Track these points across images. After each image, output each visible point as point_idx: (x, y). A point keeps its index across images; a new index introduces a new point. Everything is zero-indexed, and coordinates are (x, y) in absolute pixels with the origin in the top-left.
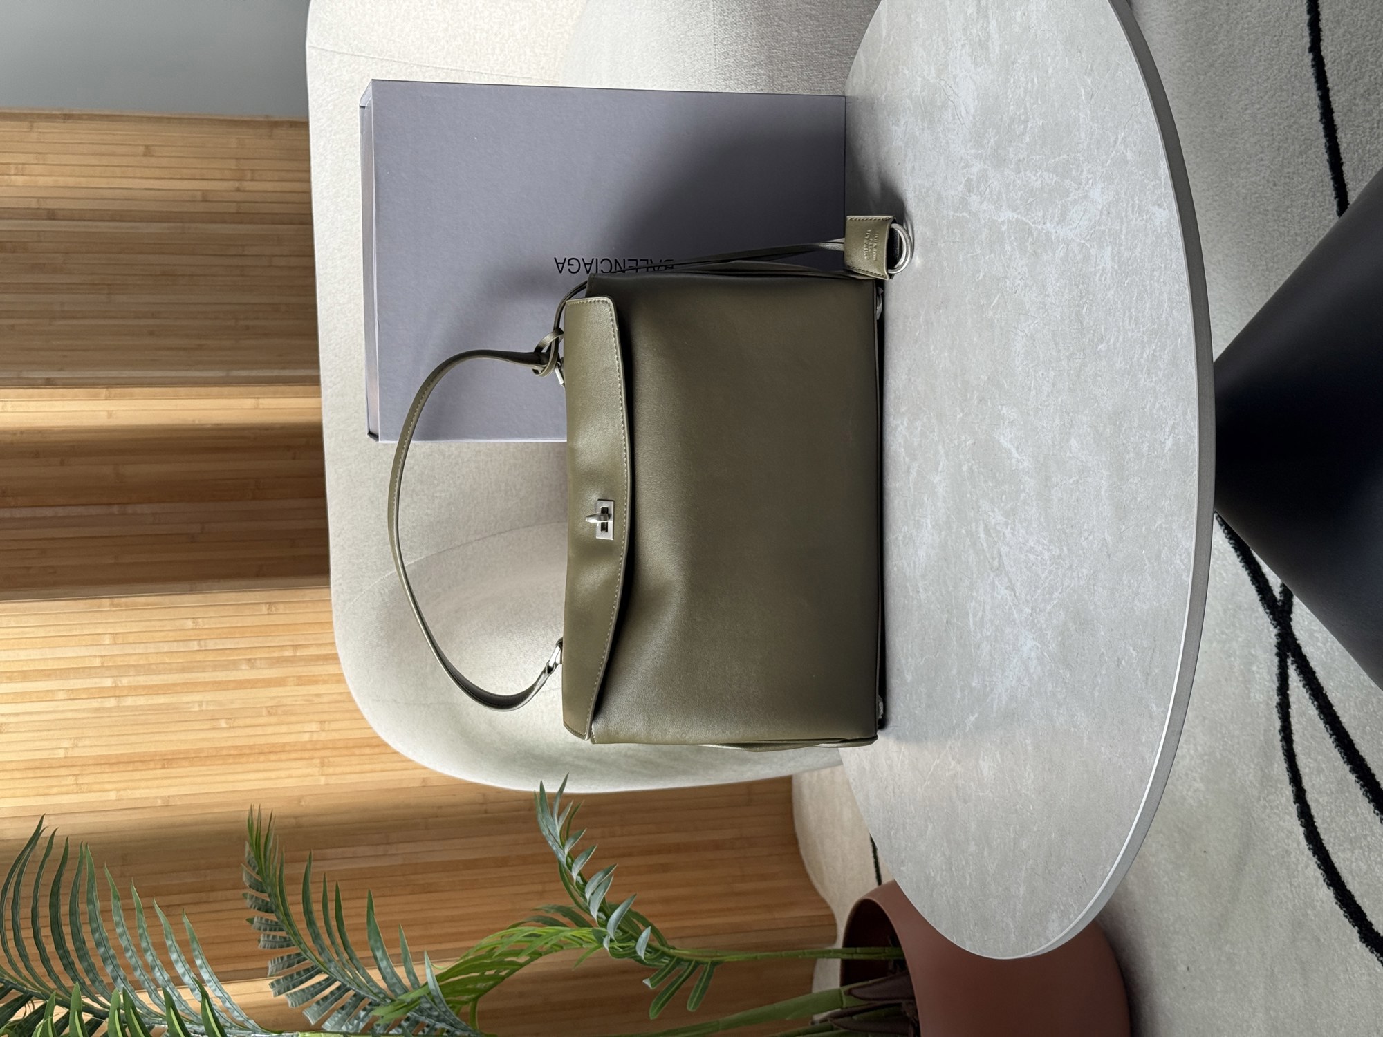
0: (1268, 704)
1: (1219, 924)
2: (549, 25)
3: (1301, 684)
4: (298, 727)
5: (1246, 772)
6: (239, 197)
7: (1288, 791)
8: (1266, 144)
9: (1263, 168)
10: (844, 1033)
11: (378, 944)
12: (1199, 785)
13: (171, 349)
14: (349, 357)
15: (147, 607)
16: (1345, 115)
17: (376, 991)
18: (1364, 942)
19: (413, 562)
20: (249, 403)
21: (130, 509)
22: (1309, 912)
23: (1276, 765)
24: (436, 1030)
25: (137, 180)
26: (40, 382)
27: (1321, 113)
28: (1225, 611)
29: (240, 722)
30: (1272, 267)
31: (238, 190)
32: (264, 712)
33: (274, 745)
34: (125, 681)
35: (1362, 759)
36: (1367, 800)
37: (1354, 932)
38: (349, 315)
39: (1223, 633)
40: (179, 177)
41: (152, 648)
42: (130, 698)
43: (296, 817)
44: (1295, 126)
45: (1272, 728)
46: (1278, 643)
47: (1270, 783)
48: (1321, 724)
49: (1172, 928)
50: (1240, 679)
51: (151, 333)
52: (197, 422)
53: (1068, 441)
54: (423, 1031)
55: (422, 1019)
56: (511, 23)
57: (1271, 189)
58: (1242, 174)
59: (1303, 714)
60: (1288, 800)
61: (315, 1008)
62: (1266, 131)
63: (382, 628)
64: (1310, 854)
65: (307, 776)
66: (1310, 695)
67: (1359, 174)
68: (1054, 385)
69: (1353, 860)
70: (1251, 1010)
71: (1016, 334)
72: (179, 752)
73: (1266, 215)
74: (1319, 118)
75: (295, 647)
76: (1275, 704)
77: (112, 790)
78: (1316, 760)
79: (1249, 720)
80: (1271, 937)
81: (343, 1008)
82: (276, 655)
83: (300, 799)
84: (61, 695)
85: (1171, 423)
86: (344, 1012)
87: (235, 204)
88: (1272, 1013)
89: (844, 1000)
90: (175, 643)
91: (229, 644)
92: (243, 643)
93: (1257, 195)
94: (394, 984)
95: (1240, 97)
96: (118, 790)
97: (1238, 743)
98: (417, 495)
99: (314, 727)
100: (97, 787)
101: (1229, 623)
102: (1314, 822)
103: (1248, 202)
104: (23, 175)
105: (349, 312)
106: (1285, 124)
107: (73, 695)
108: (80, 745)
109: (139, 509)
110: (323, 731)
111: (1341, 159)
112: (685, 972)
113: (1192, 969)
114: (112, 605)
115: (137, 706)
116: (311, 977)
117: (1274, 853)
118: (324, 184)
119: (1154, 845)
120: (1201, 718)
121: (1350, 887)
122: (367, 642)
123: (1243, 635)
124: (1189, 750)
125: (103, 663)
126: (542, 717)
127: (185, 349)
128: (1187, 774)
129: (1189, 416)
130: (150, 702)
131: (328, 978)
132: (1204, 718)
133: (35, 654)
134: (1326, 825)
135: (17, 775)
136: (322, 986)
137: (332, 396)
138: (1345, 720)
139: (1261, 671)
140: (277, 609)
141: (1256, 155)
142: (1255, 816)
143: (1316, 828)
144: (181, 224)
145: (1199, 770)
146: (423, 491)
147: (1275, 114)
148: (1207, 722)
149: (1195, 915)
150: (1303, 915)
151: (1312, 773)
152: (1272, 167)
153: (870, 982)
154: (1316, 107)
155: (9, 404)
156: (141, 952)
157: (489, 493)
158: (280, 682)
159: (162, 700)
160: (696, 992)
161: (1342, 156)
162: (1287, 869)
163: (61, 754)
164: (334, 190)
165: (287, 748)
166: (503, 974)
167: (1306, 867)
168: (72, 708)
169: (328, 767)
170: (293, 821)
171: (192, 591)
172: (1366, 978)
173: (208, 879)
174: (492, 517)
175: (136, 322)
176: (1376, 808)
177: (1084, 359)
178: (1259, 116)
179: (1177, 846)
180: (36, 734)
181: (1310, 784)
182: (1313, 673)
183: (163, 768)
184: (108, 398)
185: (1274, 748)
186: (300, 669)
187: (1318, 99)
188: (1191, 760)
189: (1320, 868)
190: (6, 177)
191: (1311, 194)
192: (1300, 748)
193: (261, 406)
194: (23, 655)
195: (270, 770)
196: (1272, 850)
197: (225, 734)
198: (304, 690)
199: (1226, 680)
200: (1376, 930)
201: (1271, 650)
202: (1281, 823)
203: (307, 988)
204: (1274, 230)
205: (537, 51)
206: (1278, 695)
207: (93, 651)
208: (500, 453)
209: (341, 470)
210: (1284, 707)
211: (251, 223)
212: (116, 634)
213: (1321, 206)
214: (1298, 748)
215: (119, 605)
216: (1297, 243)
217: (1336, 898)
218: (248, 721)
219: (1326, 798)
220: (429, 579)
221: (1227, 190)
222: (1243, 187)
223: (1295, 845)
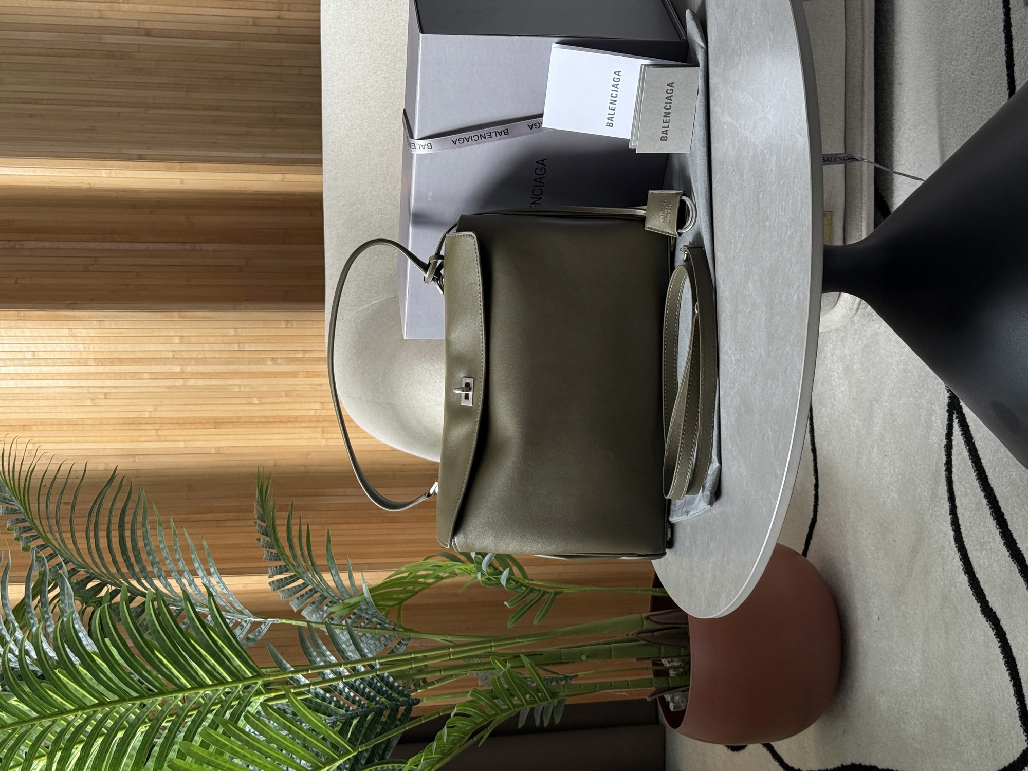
0: (939, 445)
1: (899, 591)
3: (960, 433)
4: (307, 406)
5: (923, 489)
6: (279, 22)
7: (947, 506)
8: (969, 43)
9: (966, 60)
10: (645, 645)
11: (333, 565)
12: (895, 495)
13: (226, 134)
14: (340, 153)
15: (204, 319)
16: (1018, 29)
17: (333, 595)
18: (983, 614)
19: (377, 302)
20: (277, 177)
21: (198, 246)
22: (953, 589)
23: (941, 487)
24: (373, 622)
25: (207, 9)
26: (134, 156)
27: (1004, 26)
28: (919, 376)
29: (267, 400)
30: (967, 134)
31: (279, 18)
32: (283, 394)
33: (290, 417)
34: (189, 369)
35: (992, 490)
36: (992, 518)
37: (977, 606)
38: (341, 122)
39: (917, 392)
40: (236, 7)
41: (207, 347)
42: (192, 380)
43: (305, 466)
44: (988, 33)
45: (940, 461)
46: (949, 403)
47: (936, 499)
48: (970, 463)
49: (871, 590)
50: (925, 425)
51: (215, 122)
52: (242, 189)
53: (748, 283)
54: (364, 623)
55: (363, 615)
57: (970, 77)
58: (954, 63)
59: (960, 454)
60: (946, 512)
61: (296, 601)
62: (970, 33)
63: (354, 347)
64: (956, 550)
65: (313, 439)
66: (965, 441)
67: (1024, 74)
68: (743, 243)
69: (981, 558)
70: (913, 650)
71: (727, 203)
72: (226, 418)
73: (965, 95)
74: (1002, 29)
75: (304, 351)
76: (944, 445)
77: (182, 441)
78: (964, 487)
79: (928, 454)
80: (929, 604)
81: (313, 603)
82: (291, 356)
83: (308, 454)
84: (146, 376)
85: (797, 284)
86: (314, 606)
87: (276, 28)
88: (926, 654)
89: (644, 623)
90: (223, 345)
91: (260, 347)
92: (269, 347)
93: (961, 80)
94: (343, 592)
95: (956, 5)
96: (185, 441)
97: (920, 469)
98: (382, 255)
99: (318, 406)
100: (171, 438)
101: (920, 385)
102: (960, 529)
103: (955, 84)
104: (128, 3)
105: (342, 120)
106: (982, 30)
107: (154, 376)
108: (159, 409)
109: (204, 246)
110: (324, 409)
111: (1013, 61)
112: (535, 597)
113: (881, 619)
114: (180, 316)
115: (197, 386)
116: (294, 581)
117: (935, 546)
118: (328, 24)
119: (865, 532)
120: (899, 449)
121: (977, 576)
122: (345, 356)
123: (928, 395)
124: (890, 470)
125: (174, 356)
127: (237, 135)
128: (888, 487)
129: (806, 282)
130: (206, 384)
131: (304, 583)
132: (901, 450)
133: (128, 347)
134: (967, 532)
135: (117, 427)
136: (300, 588)
137: (329, 179)
138: (984, 461)
139: (937, 421)
140: (292, 325)
141: (963, 50)
142: (926, 520)
143: (961, 533)
144: (238, 42)
145: (896, 485)
147: (976, 22)
148: (902, 452)
149: (885, 583)
150: (949, 591)
151: (962, 495)
152: (972, 60)
153: (664, 611)
154: (1001, 21)
155: (113, 172)
156: (176, 561)
158: (294, 375)
159: (215, 382)
160: (541, 611)
161: (1015, 59)
162: (942, 559)
163: (147, 415)
164: (334, 30)
165: (299, 419)
166: (417, 589)
167: (953, 559)
168: (154, 385)
169: (327, 433)
170: (303, 469)
171: (235, 309)
172: (982, 638)
173: (245, 504)
175: (203, 113)
176: (997, 524)
177: (759, 229)
178: (967, 22)
179: (878, 535)
180: (130, 401)
181: (960, 502)
182: (968, 426)
183: (216, 428)
184: (181, 170)
185: (941, 475)
186: (307, 366)
187: (1003, 14)
188: (891, 477)
189: (961, 560)
190: (116, 4)
191: (994, 84)
192: (956, 477)
193: (286, 180)
194: (120, 347)
195: (289, 434)
196: (934, 545)
197: (257, 408)
198: (310, 381)
199: (916, 424)
200: (991, 606)
201: (944, 408)
202: (941, 527)
203: (291, 588)
204: (969, 107)
206: (946, 439)
207: (168, 347)
209: (333, 233)
210: (949, 447)
211: (286, 42)
212: (183, 336)
213: (999, 94)
214: (954, 478)
215: (185, 317)
216: (983, 119)
217: (969, 582)
218: (273, 400)
219: (968, 513)
220: (387, 315)
221: (943, 73)
222: (953, 72)
223: (948, 543)
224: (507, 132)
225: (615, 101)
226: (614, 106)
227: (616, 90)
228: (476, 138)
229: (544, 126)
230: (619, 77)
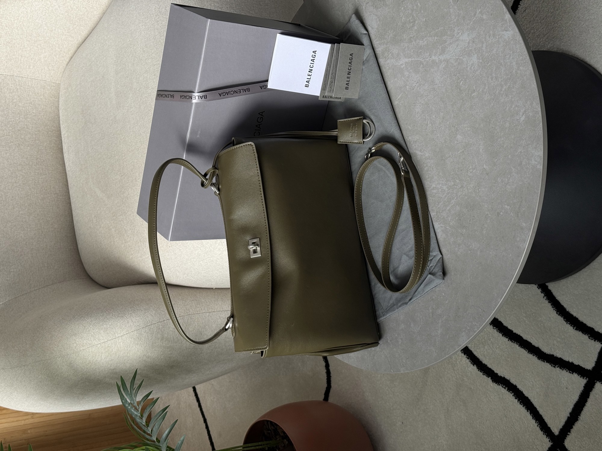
1: (418, 399)
2: (58, 56)
18: (494, 382)
49: (392, 408)
53: (455, 137)
56: (40, 54)
69: (485, 350)
70: (438, 429)
80: (446, 395)
85: (523, 110)
88: (450, 427)
113: (405, 422)
126: (101, 356)
146: (4, 269)
149: (404, 399)
150: (462, 381)
157: (39, 268)
162: (451, 364)
174: (42, 279)
177: (463, 102)
205: (50, 68)
208: (43, 249)
224: (249, 90)
225: (312, 70)
226: (310, 73)
227: (313, 62)
228: (232, 93)
229: (269, 87)
230: (315, 54)
